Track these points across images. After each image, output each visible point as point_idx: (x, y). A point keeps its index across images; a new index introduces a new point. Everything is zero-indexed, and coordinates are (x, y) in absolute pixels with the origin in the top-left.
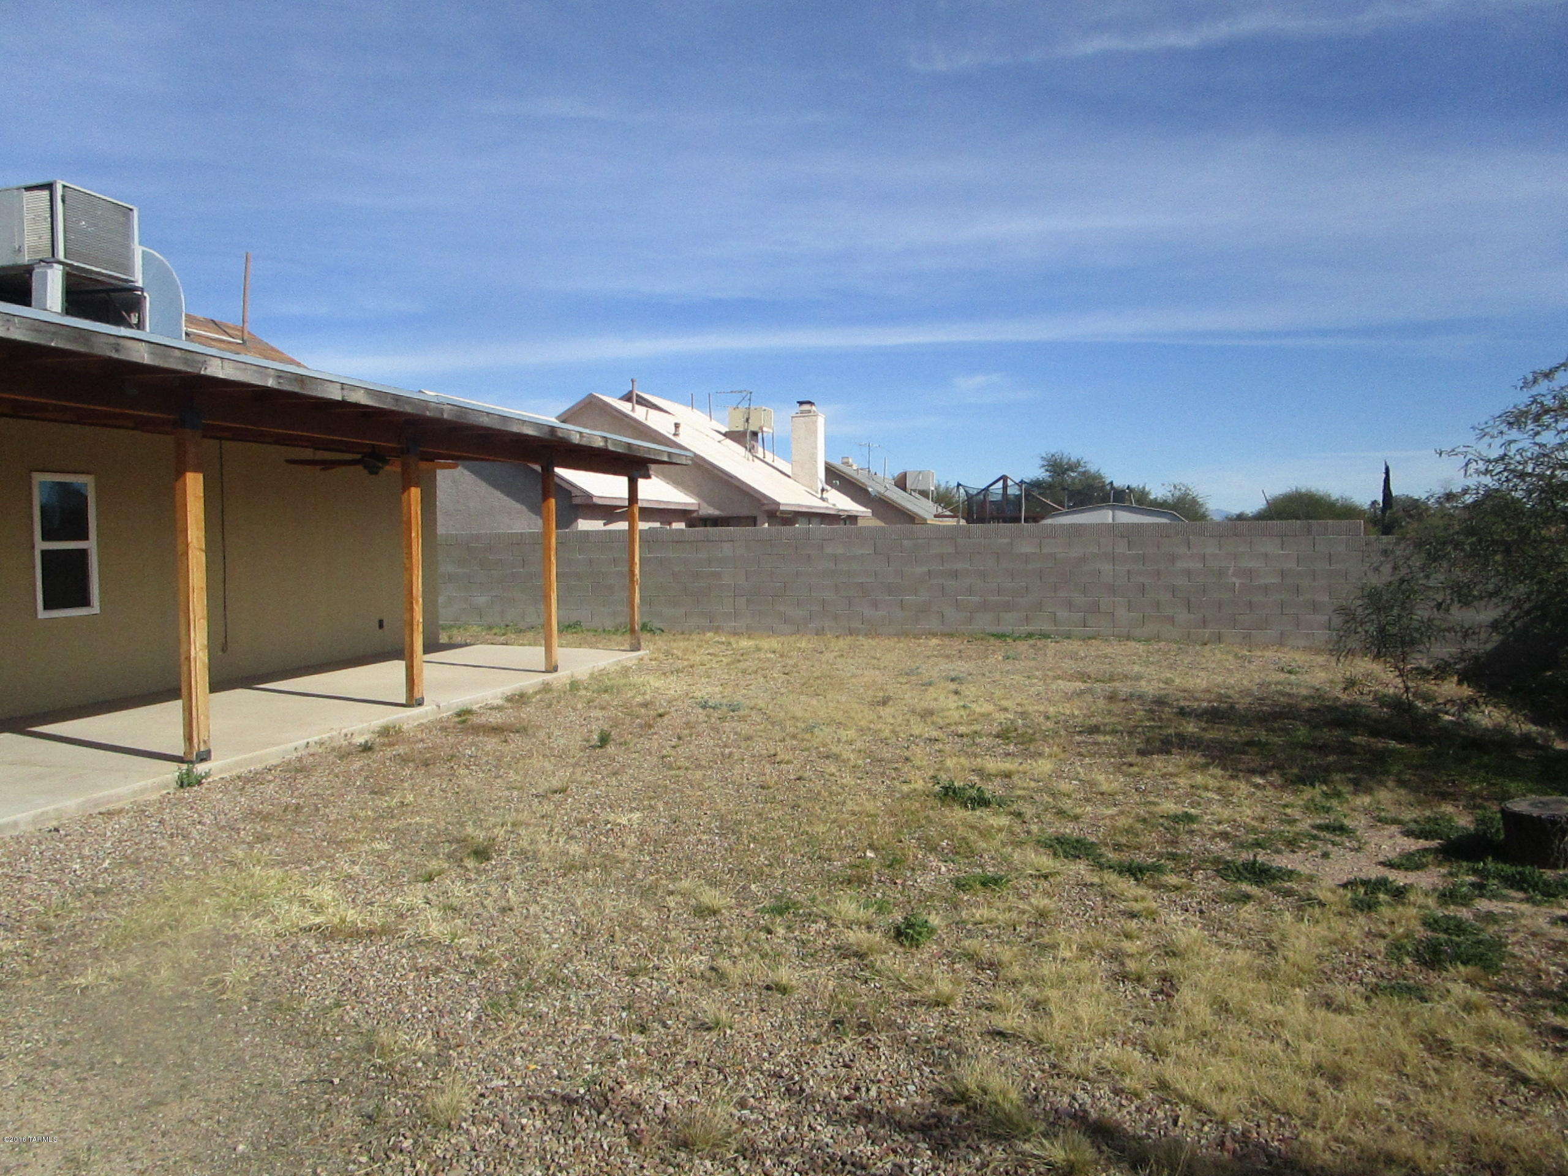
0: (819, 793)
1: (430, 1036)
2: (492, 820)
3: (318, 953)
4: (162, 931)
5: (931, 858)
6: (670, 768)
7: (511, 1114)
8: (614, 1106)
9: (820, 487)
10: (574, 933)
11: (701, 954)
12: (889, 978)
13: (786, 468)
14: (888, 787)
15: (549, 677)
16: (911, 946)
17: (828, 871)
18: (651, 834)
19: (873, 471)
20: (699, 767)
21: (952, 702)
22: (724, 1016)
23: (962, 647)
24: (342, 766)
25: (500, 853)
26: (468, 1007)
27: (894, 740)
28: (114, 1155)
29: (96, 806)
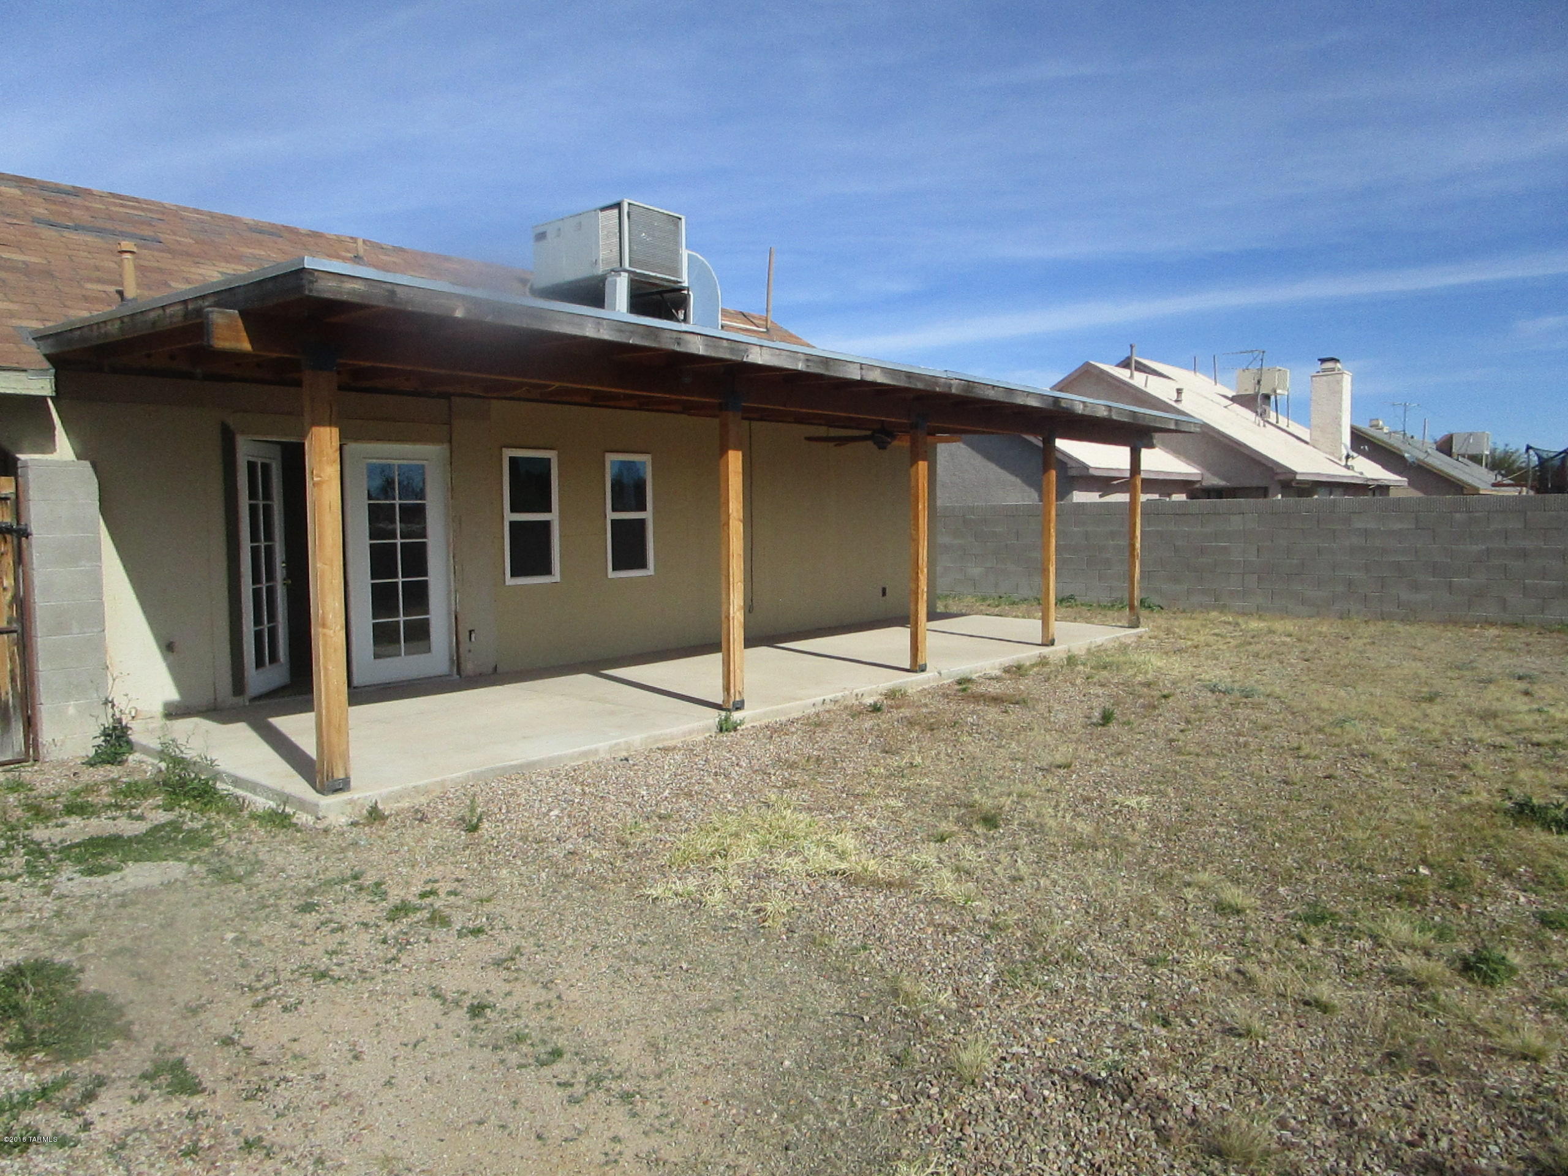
0: (1354, 796)
1: (950, 992)
2: (997, 789)
3: (844, 896)
4: (714, 858)
5: (1505, 885)
6: (1180, 753)
7: (1033, 1083)
8: (1138, 1097)
9: (1344, 453)
10: (1087, 912)
11: (1225, 953)
12: (1457, 1016)
13: (1305, 434)
14: (1442, 796)
15: (1045, 650)
16: (1484, 983)
17: (1370, 884)
18: (1162, 820)
19: (1409, 435)
20: (1210, 754)
21: (1522, 704)
22: (1257, 1025)
23: (1530, 639)
24: (854, 725)
25: (1008, 822)
26: (985, 970)
27: (1446, 742)
28: (685, 1048)
29: (656, 741)
